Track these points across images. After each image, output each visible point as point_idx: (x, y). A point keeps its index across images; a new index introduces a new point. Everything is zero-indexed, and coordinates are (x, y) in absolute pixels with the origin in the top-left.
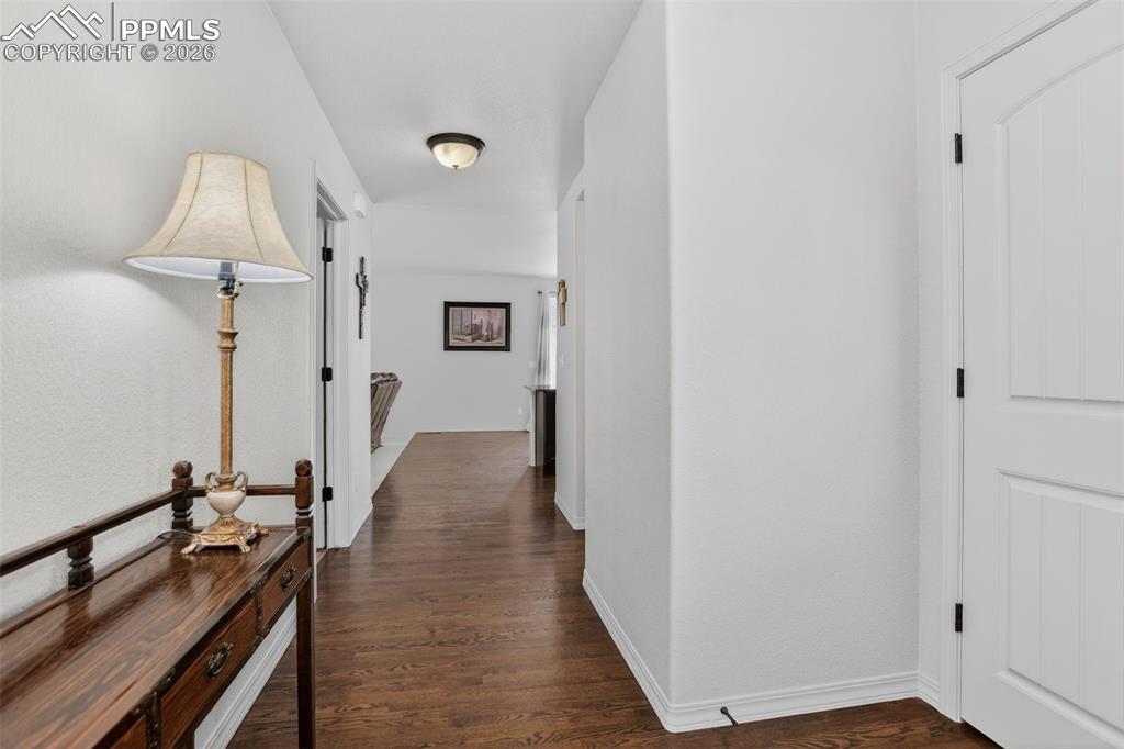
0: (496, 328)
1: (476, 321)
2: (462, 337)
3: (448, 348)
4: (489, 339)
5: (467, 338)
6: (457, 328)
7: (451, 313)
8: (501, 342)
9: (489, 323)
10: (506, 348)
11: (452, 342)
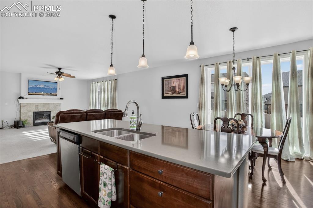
0: (182, 87)
1: (174, 85)
2: (168, 92)
3: (163, 97)
4: (179, 93)
5: (170, 93)
6: (167, 88)
7: (164, 81)
8: (184, 94)
9: (179, 84)
10: (186, 97)
11: (165, 95)
